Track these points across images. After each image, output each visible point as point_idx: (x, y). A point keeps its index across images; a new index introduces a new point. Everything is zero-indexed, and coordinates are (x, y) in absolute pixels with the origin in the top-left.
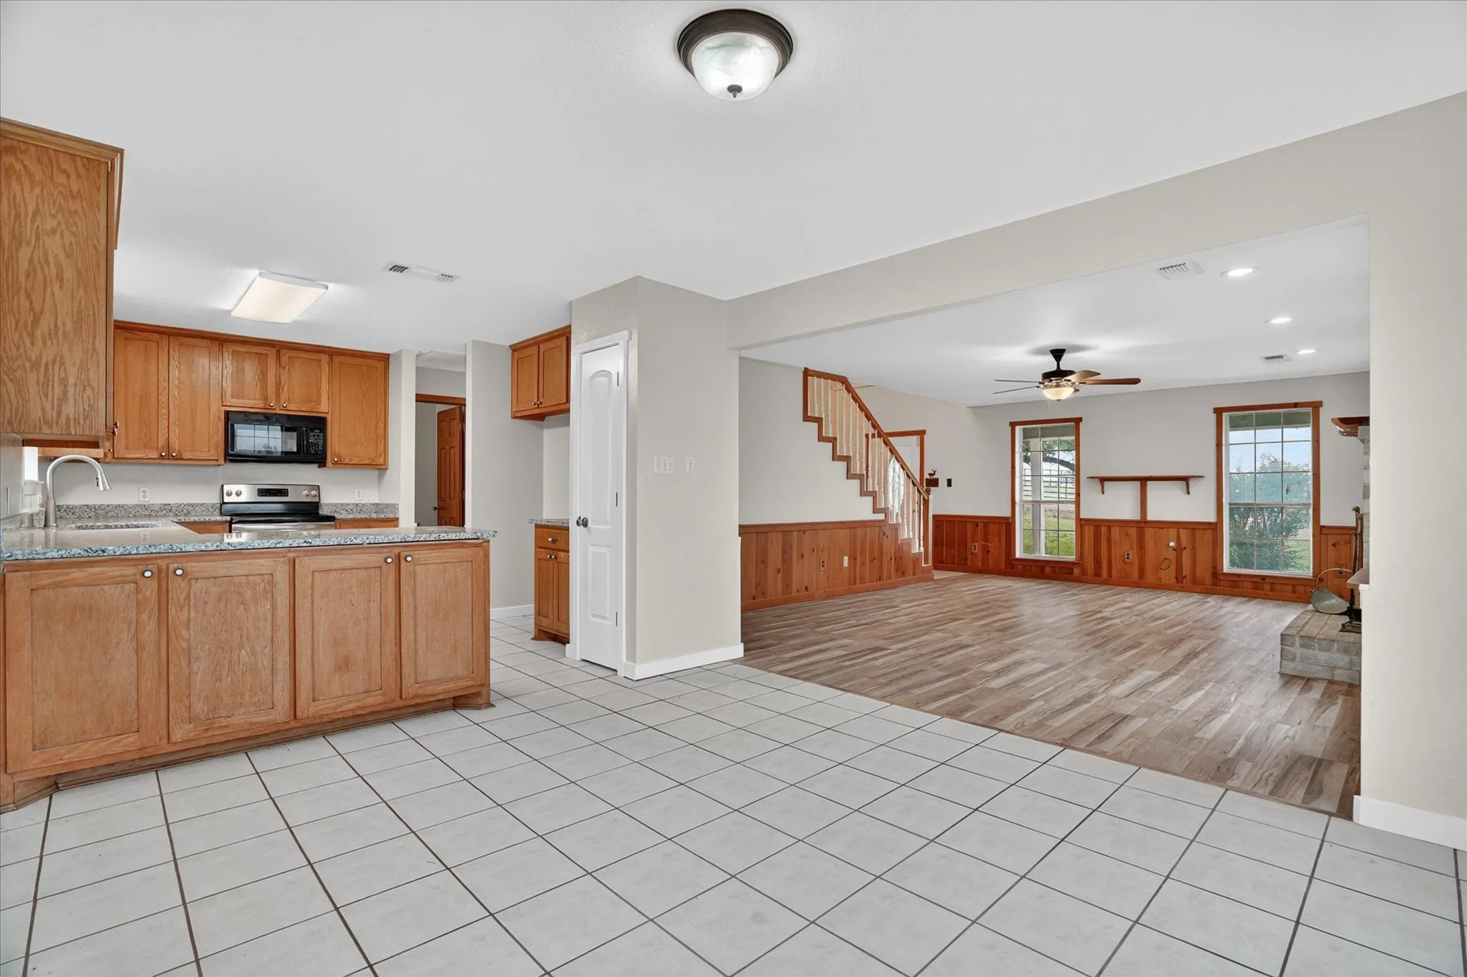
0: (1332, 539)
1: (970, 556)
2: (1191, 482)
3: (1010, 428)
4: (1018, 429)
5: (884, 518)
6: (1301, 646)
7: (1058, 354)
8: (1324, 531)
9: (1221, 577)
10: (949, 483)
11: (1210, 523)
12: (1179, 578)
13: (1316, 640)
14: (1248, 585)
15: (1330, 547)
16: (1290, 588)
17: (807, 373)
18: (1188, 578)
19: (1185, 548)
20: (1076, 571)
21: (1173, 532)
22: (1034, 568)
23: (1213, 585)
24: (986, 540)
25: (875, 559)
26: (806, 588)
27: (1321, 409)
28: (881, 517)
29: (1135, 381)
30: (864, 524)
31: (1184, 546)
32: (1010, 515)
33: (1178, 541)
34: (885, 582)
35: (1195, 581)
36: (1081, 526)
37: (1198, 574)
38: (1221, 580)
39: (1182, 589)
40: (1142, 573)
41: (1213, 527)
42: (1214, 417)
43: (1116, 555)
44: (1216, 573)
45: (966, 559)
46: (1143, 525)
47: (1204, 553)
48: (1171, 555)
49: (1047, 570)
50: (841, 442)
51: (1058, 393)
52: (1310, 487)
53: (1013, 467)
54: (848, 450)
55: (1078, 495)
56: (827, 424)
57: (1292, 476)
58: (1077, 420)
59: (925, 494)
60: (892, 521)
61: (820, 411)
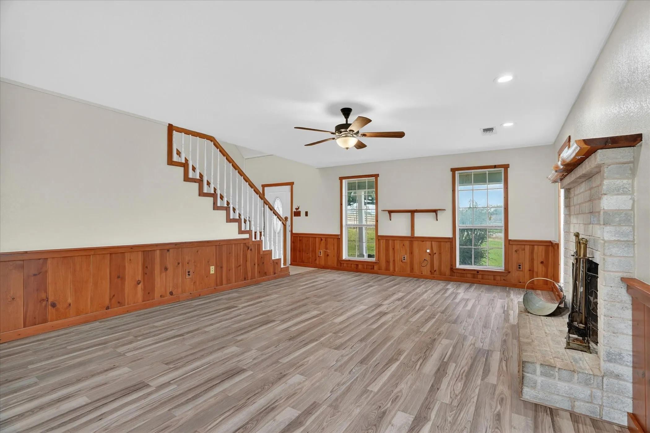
0: (515, 248)
1: (318, 259)
2: (439, 213)
3: (339, 180)
4: (345, 183)
5: (248, 237)
6: (543, 374)
7: (346, 112)
8: (511, 243)
9: (455, 271)
10: (307, 214)
11: (449, 238)
12: (432, 271)
13: (557, 370)
14: (469, 275)
15: (514, 253)
16: (492, 277)
17: (171, 128)
18: (437, 271)
19: (435, 253)
20: (376, 268)
21: (428, 244)
22: (353, 265)
23: (450, 276)
24: (326, 248)
25: (240, 266)
26: (171, 293)
27: (508, 169)
28: (246, 236)
29: (400, 135)
30: (229, 243)
31: (435, 252)
32: (339, 234)
33: (432, 249)
34: (249, 281)
35: (441, 274)
36: (379, 240)
37: (442, 268)
38: (455, 272)
39: (433, 278)
40: (412, 269)
41: (451, 240)
42: (450, 174)
43: (397, 258)
44: (453, 269)
45: (316, 260)
46: (412, 239)
47: (446, 257)
48: (428, 258)
49: (360, 266)
50: (208, 184)
51: (346, 142)
52: (502, 216)
53: (341, 204)
54: (215, 189)
55: (377, 221)
56: (194, 169)
57: (492, 210)
58: (376, 176)
59: (284, 221)
60: (255, 238)
61: (186, 159)
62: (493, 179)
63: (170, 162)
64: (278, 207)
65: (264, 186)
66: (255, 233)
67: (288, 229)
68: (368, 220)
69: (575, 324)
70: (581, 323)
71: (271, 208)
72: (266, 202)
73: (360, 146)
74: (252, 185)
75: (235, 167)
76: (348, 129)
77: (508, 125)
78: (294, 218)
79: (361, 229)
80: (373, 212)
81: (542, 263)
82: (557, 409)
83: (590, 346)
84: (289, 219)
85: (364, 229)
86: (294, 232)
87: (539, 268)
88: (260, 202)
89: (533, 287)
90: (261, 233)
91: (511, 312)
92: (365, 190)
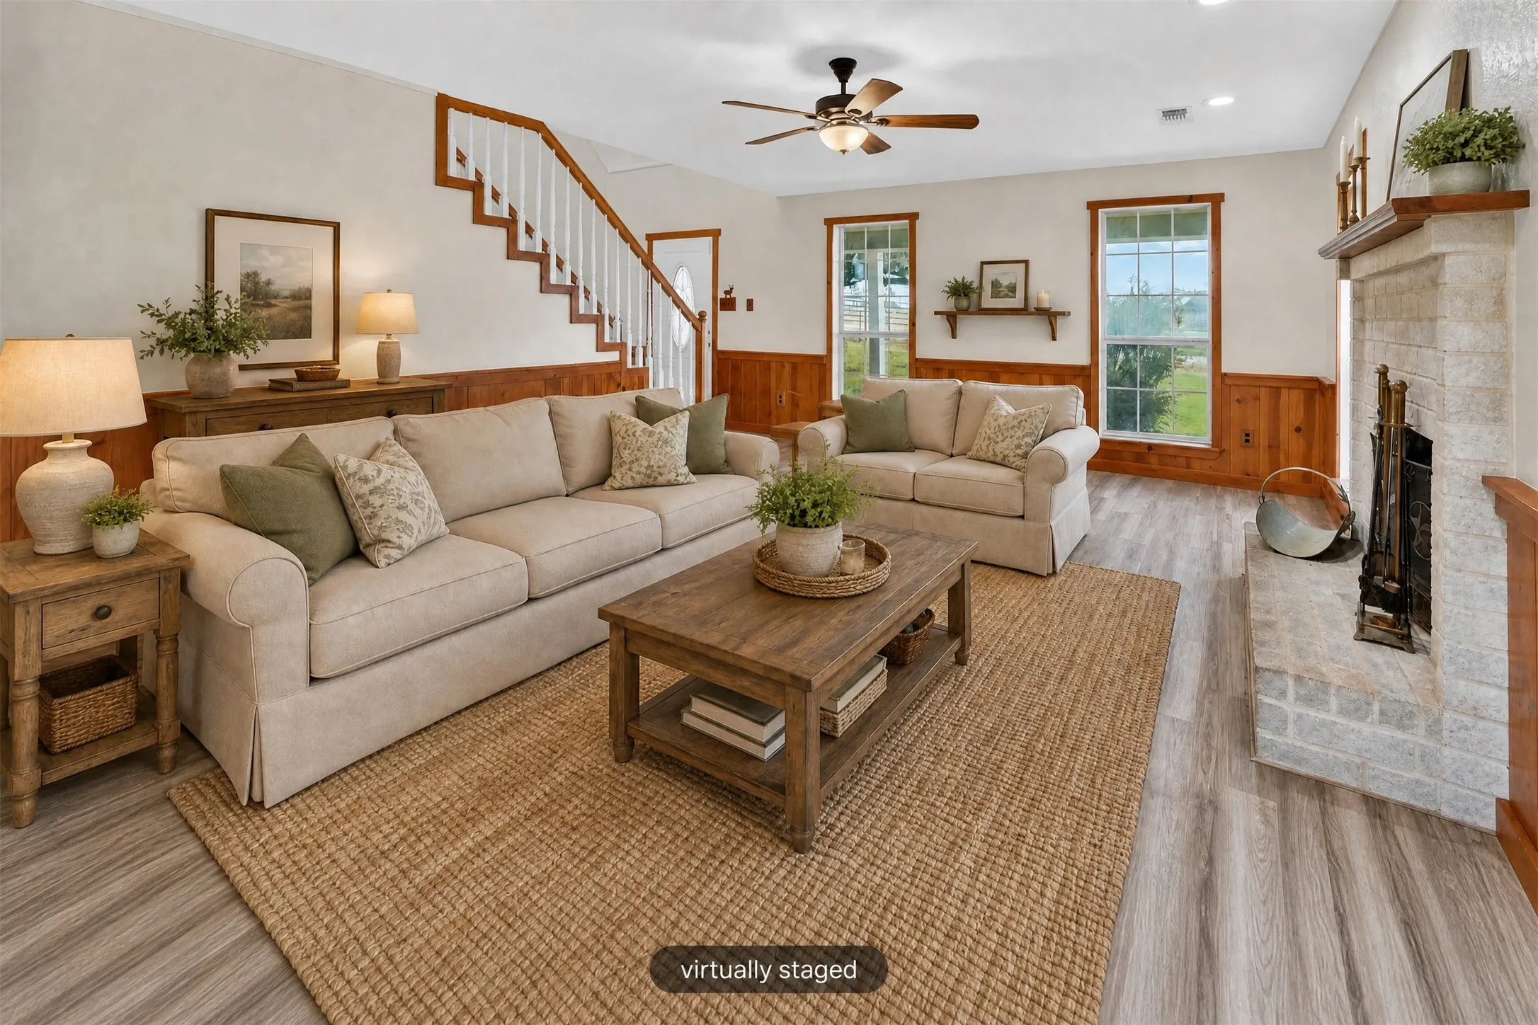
0: (1235, 395)
1: (774, 411)
3: (825, 227)
4: (838, 232)
5: (618, 359)
6: (1301, 700)
7: (843, 68)
8: (1228, 381)
10: (749, 305)
11: (1083, 368)
14: (1129, 457)
15: (1234, 406)
16: (1184, 460)
17: (444, 104)
24: (794, 389)
27: (1222, 204)
28: (613, 356)
29: (969, 122)
30: (576, 374)
32: (824, 353)
36: (917, 370)
41: (1086, 373)
42: (1085, 215)
45: (770, 414)
50: (529, 230)
51: (841, 137)
52: (1207, 317)
53: (829, 283)
54: (545, 245)
55: (913, 324)
56: (496, 196)
57: (1185, 300)
58: (913, 217)
59: (697, 322)
60: (633, 363)
61: (478, 173)
62: (1187, 228)
63: (443, 179)
64: (684, 286)
65: (651, 238)
66: (634, 348)
67: (707, 338)
68: (891, 321)
69: (1378, 580)
70: (1391, 577)
71: (668, 290)
72: (656, 275)
73: (875, 146)
74: (626, 236)
75: (590, 191)
76: (845, 106)
77: (1221, 101)
78: (721, 314)
79: (874, 345)
80: (905, 304)
81: (1298, 430)
82: (1335, 786)
83: (1413, 634)
84: (709, 318)
85: (882, 341)
86: (719, 348)
87: (1292, 443)
88: (643, 273)
89: (1278, 488)
90: (645, 348)
91: (1227, 547)
92: (885, 250)
